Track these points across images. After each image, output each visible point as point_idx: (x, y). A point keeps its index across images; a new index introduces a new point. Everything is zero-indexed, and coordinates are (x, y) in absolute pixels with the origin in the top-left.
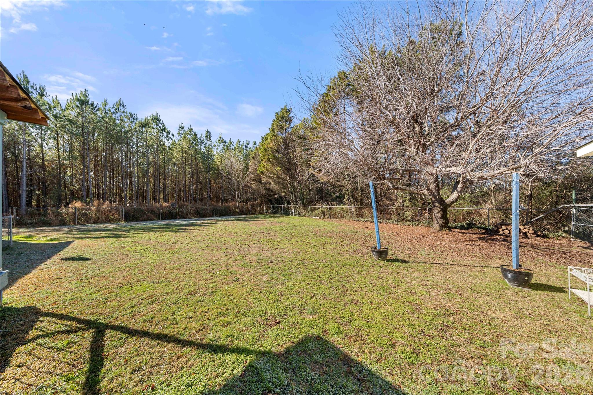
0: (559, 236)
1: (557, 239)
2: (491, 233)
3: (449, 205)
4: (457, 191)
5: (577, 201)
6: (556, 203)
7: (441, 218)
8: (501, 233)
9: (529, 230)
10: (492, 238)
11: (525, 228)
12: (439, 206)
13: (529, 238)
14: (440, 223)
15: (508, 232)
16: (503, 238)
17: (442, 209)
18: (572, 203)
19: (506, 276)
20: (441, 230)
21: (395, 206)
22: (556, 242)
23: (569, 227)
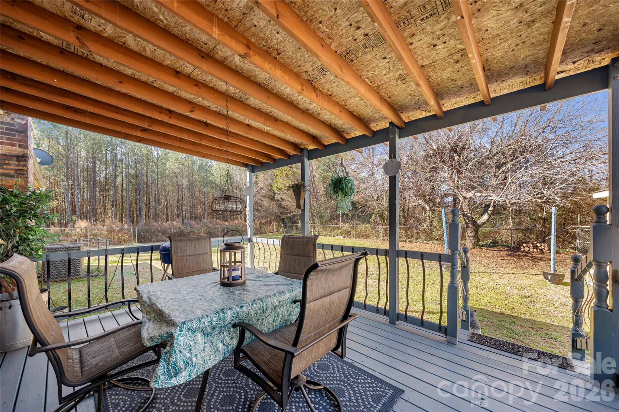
0: (567, 252)
1: (566, 254)
2: (514, 250)
3: (480, 226)
4: (488, 214)
5: (582, 223)
6: (564, 224)
7: (474, 237)
8: (522, 249)
9: (545, 247)
10: (516, 254)
11: (541, 246)
12: (472, 226)
13: (544, 254)
14: (473, 241)
15: (528, 249)
16: (525, 254)
17: (475, 229)
18: (578, 225)
19: (546, 278)
20: (474, 248)
21: (423, 226)
22: (566, 256)
23: (574, 244)
